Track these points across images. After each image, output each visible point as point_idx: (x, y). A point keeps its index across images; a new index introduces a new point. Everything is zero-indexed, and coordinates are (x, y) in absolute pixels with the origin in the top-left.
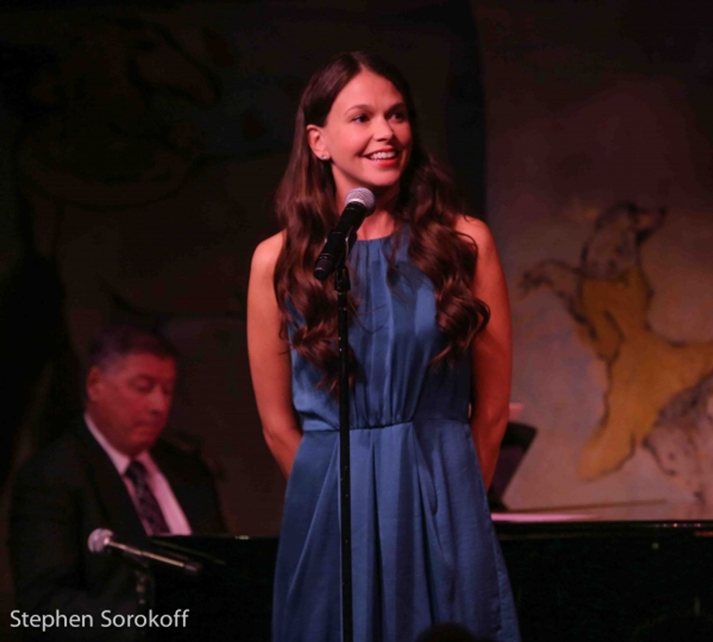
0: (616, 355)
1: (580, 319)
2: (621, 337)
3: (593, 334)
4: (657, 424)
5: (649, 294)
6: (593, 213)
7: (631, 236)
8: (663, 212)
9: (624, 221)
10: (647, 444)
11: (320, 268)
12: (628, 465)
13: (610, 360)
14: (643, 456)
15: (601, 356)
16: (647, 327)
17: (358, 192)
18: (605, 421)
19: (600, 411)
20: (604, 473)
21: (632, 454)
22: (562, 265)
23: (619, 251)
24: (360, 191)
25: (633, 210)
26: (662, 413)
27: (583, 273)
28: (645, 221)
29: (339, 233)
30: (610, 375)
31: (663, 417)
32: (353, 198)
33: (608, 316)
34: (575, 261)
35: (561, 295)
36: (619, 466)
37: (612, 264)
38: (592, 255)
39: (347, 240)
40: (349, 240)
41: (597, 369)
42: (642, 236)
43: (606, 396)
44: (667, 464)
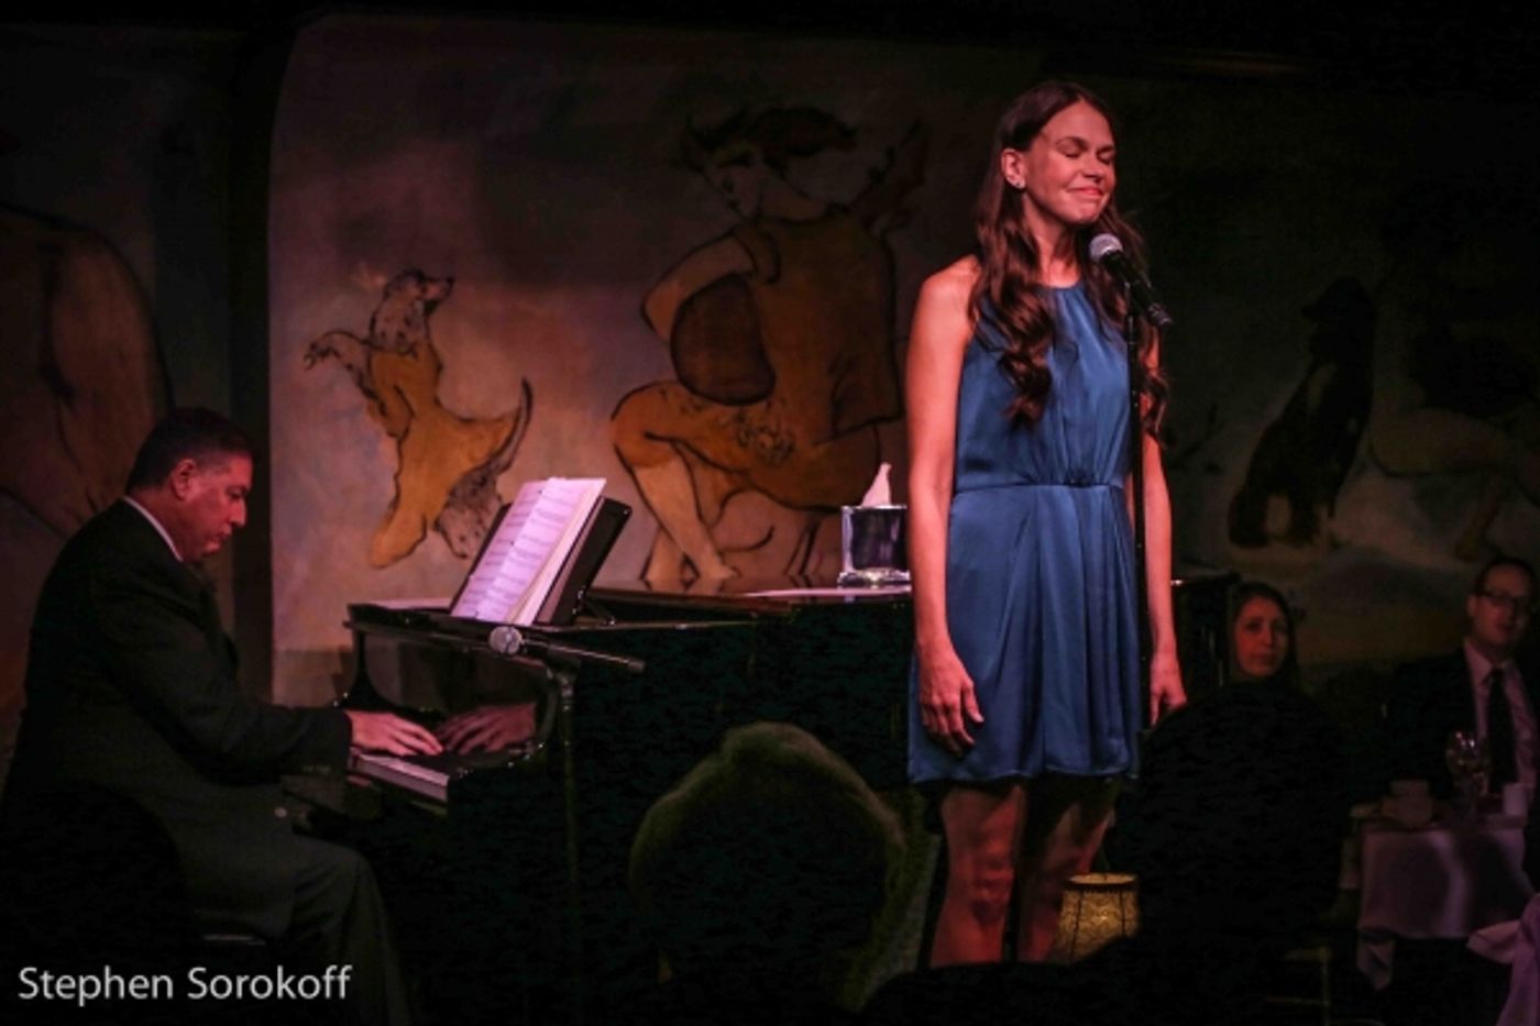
0: (407, 431)
1: (369, 394)
2: (412, 413)
3: (383, 410)
4: (447, 505)
6: (381, 281)
7: (419, 306)
8: (450, 281)
9: (413, 290)
10: (438, 526)
12: (420, 549)
13: (401, 438)
14: (434, 540)
15: (391, 435)
16: (437, 402)
18: (395, 503)
19: (392, 493)
20: (397, 558)
22: (351, 335)
23: (408, 322)
25: (422, 279)
26: (452, 493)
27: (371, 344)
28: (433, 291)
31: (454, 498)
33: (399, 391)
34: (364, 333)
35: (350, 367)
36: (411, 550)
37: (401, 335)
38: (380, 326)
41: (387, 447)
42: (430, 307)
43: (396, 477)
44: (459, 547)
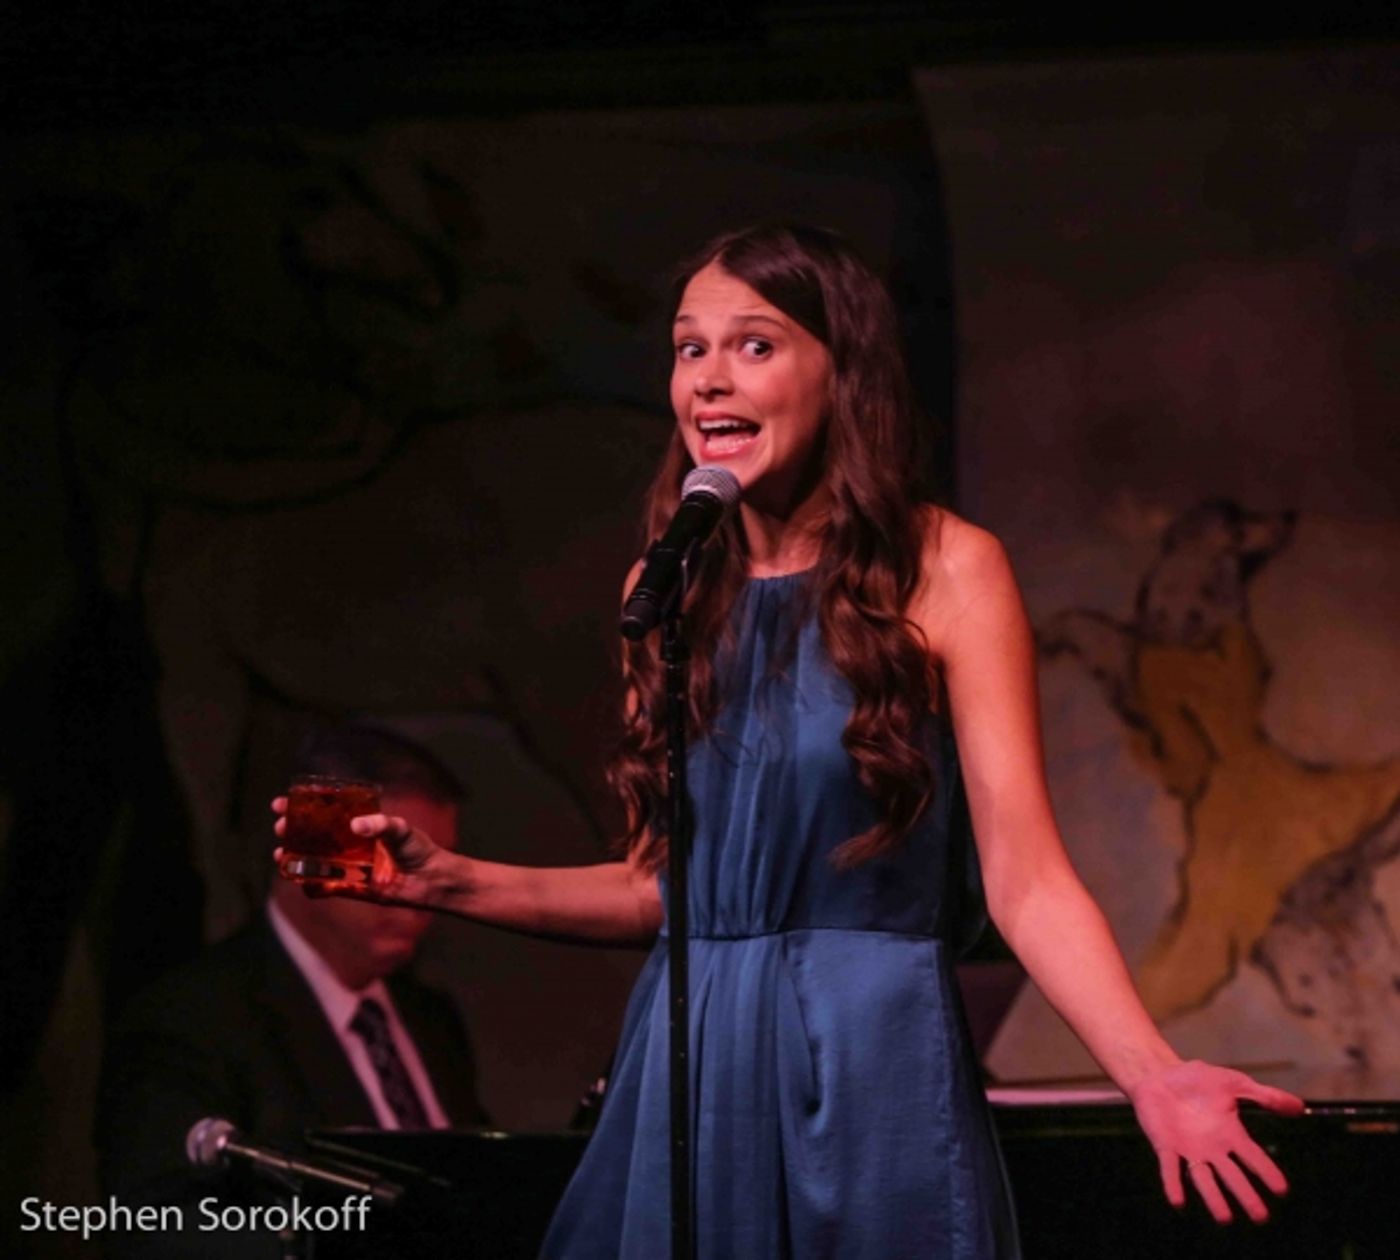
0: (1202, 787)
1: (1135, 720)
2: (1213, 756)
3: (1159, 749)
4: (1278, 919)
5: (1265, 674)
6: (1159, 520)
7: (1231, 565)
8: (1290, 517)
9: (1218, 536)
10: (1260, 956)
11: (632, 618)
12: (1224, 996)
13: (1190, 797)
14: (1251, 981)
15: (1173, 791)
16: (1260, 735)
17: (709, 473)
18: (1180, 912)
19: (1171, 893)
20: (1179, 1011)
21: (1231, 974)
22: (1100, 617)
23: (1208, 592)
24: (711, 471)
25: (1234, 515)
26: (1287, 898)
27: (1140, 633)
28: (1257, 536)
29: (669, 550)
30: (1189, 826)
31: (1290, 907)
32: (696, 484)
33: (1189, 717)
34: (1125, 611)
35: (1099, 674)
36: (1208, 997)
37: (1195, 617)
38: (1156, 601)
39: (684, 563)
40: (688, 564)
41: (1166, 814)
42: (1251, 564)
43: (1182, 867)
44: (1298, 994)
